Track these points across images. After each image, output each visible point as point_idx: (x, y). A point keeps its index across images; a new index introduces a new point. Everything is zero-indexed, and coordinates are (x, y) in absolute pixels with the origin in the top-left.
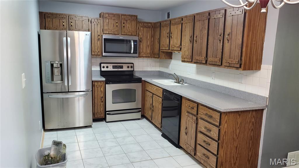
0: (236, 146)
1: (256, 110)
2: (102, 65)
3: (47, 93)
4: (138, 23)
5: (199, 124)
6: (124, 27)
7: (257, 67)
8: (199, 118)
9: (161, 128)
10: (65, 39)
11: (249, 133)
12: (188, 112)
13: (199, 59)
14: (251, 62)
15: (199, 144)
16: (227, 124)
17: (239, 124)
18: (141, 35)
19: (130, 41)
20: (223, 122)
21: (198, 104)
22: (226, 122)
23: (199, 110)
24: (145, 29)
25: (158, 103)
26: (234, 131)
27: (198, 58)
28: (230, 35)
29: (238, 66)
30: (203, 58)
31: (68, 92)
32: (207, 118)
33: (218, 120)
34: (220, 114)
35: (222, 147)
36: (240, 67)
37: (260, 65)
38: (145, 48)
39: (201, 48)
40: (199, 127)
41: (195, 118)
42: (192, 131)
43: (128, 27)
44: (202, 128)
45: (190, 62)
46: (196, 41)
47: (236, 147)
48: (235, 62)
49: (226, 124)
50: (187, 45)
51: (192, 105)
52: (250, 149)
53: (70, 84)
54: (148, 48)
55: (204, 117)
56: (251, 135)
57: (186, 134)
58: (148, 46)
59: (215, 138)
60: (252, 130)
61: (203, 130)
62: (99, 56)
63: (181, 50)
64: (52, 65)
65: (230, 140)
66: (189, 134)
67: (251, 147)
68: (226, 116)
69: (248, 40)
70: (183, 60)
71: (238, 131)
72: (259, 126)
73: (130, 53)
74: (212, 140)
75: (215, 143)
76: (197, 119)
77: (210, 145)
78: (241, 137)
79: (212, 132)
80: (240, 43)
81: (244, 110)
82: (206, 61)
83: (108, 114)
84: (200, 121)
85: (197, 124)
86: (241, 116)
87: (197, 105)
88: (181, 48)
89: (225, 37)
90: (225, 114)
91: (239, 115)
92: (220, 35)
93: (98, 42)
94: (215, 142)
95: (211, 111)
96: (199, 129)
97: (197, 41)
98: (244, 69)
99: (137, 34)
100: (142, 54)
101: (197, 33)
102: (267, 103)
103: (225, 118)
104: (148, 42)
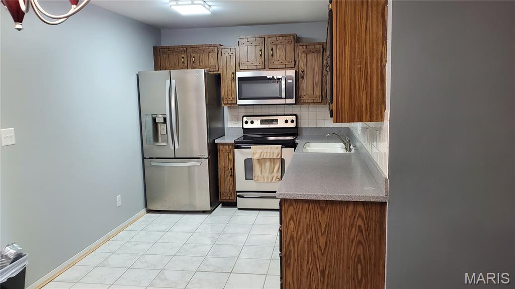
0: (321, 269)
1: (364, 204)
2: (245, 119)
3: (150, 158)
4: (297, 48)
6: (272, 55)
7: (375, 114)
10: (168, 82)
11: (353, 248)
17: (323, 227)
18: (302, 66)
22: (292, 218)
24: (310, 56)
26: (312, 239)
31: (175, 158)
37: (381, 112)
38: (310, 88)
43: (280, 56)
47: (323, 273)
49: (292, 222)
53: (177, 147)
54: (317, 87)
56: (358, 252)
58: (317, 85)
60: (360, 242)
64: (154, 120)
65: (306, 255)
67: (362, 278)
68: (289, 207)
71: (322, 241)
73: (281, 98)
78: (331, 253)
83: (239, 196)
86: (326, 210)
91: (322, 209)
98: (340, 120)
99: (295, 65)
100: (305, 98)
104: (317, 78)
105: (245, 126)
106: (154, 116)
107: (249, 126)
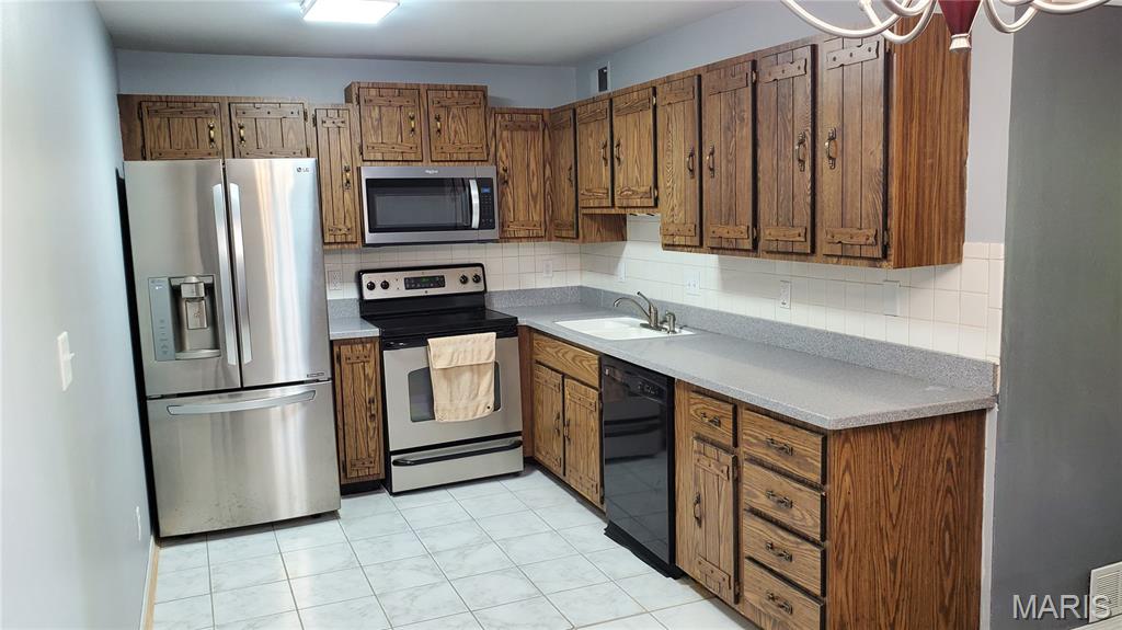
0: (892, 556)
1: (957, 416)
2: (366, 279)
3: (163, 397)
4: (491, 117)
5: (744, 481)
6: (439, 131)
7: (949, 250)
8: (742, 457)
9: (602, 503)
10: (218, 189)
11: (939, 503)
12: (700, 438)
13: (727, 236)
14: (926, 235)
15: (751, 559)
16: (851, 474)
17: (896, 474)
18: (504, 158)
19: (464, 184)
20: (836, 469)
21: (736, 406)
22: (848, 466)
23: (740, 429)
24: (519, 136)
25: (584, 410)
26: (878, 502)
27: (723, 231)
28: (838, 140)
29: (878, 253)
30: (740, 232)
31: (243, 388)
32: (772, 457)
33: (816, 463)
34: (820, 438)
35: (839, 565)
36: (885, 256)
37: (959, 246)
38: (521, 206)
39: (733, 194)
40: (744, 491)
41: (727, 459)
42: (720, 511)
43: (456, 132)
44: (756, 496)
45: (695, 247)
46: (712, 170)
47: (894, 563)
48: (863, 241)
49: (847, 477)
50: (679, 184)
51: (713, 408)
52: (948, 565)
53: (247, 358)
54: (535, 202)
55: (759, 452)
56: (946, 510)
57: (699, 520)
58: (535, 198)
59: (808, 533)
61: (763, 503)
62: (353, 246)
63: (656, 205)
64: (176, 292)
65: (868, 537)
66: (710, 522)
67: (950, 559)
68: (843, 444)
69: (904, 151)
70: (665, 242)
71: (894, 500)
72: (973, 476)
73: (469, 227)
74: (799, 540)
75: (811, 551)
76: (736, 461)
77: (791, 558)
79: (795, 511)
80: (878, 165)
81: (912, 418)
82: (755, 242)
83: (396, 463)
84: (748, 470)
85: (737, 482)
86: (902, 440)
87: (730, 407)
88: (656, 199)
89: (819, 146)
90: (842, 437)
91: (896, 439)
92: (801, 142)
93: (346, 195)
94: (809, 546)
95: (786, 428)
96: (745, 500)
97: (717, 169)
98: (901, 264)
99: (488, 155)
100: (511, 228)
101: (713, 138)
102: (995, 383)
103: (840, 455)
104: (534, 184)
105: (368, 295)
106: (175, 282)
107: (378, 294)
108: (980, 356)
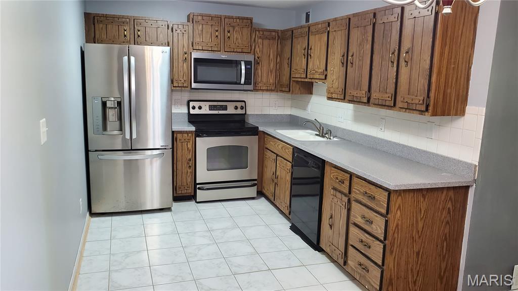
0: (417, 250)
1: (454, 188)
2: (192, 104)
3: (96, 151)
4: (253, 32)
5: (352, 210)
6: (229, 37)
7: (459, 109)
8: (352, 199)
9: (290, 214)
10: (126, 58)
11: (442, 229)
12: (334, 189)
13: (356, 95)
14: (448, 101)
15: (352, 246)
16: (400, 211)
17: (423, 212)
18: (258, 51)
19: (237, 63)
20: (393, 208)
21: (351, 175)
22: (399, 207)
23: (352, 186)
24: (266, 42)
25: (284, 172)
26: (413, 225)
27: (355, 93)
28: (410, 53)
29: (423, 108)
30: (362, 94)
31: (132, 150)
32: (365, 200)
33: (384, 205)
34: (387, 193)
35: (392, 252)
36: (427, 110)
37: (464, 108)
38: (265, 75)
39: (361, 76)
40: (352, 214)
41: (345, 199)
42: (341, 223)
43: (237, 39)
44: (356, 218)
45: (342, 99)
46: (352, 63)
47: (418, 254)
48: (417, 102)
49: (399, 212)
50: (336, 69)
51: (341, 175)
52: (444, 257)
53: (134, 136)
54: (271, 75)
55: (360, 198)
56: (446, 231)
57: (331, 226)
58: (271, 72)
59: (377, 236)
60: (448, 223)
61: (359, 220)
62: (186, 88)
63: (326, 78)
64: (104, 104)
65: (407, 240)
66: (336, 227)
67: (446, 254)
68: (398, 196)
69: (441, 61)
70: (329, 96)
71: (421, 225)
72: (460, 217)
73: (240, 84)
74: (374, 239)
75: (379, 245)
76: (349, 201)
77: (370, 247)
78: (426, 236)
79: (373, 226)
80: (427, 66)
81: (433, 187)
82: (369, 99)
83: (199, 189)
84: (354, 205)
85: (349, 210)
86: (427, 197)
87: (349, 176)
88: (326, 76)
89: (401, 55)
90: (398, 194)
91: (424, 197)
92: (393, 53)
93: (184, 65)
94: (378, 242)
95: (373, 187)
96: (352, 218)
97: (354, 64)
98: (435, 114)
99: (251, 50)
100: (259, 85)
101: (353, 49)
102: (475, 174)
103: (396, 202)
104: (272, 65)
105: (192, 112)
106: (104, 100)
107: (196, 111)
108: (469, 161)
